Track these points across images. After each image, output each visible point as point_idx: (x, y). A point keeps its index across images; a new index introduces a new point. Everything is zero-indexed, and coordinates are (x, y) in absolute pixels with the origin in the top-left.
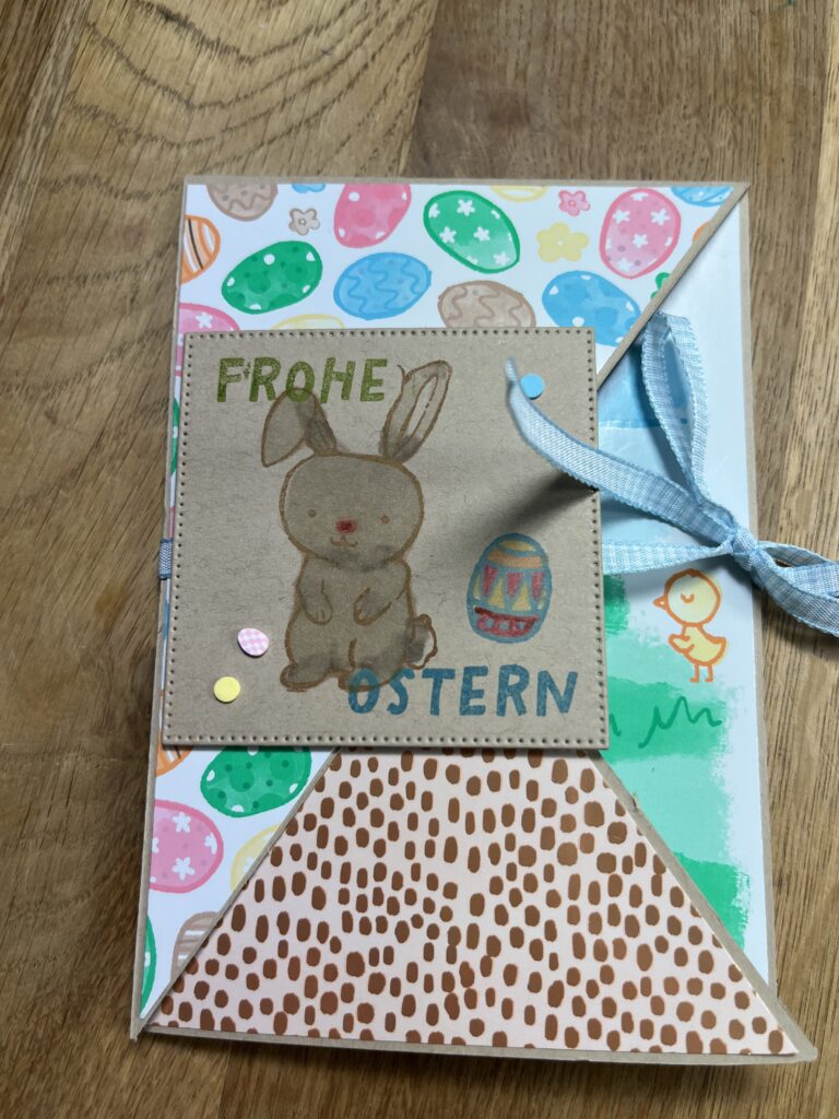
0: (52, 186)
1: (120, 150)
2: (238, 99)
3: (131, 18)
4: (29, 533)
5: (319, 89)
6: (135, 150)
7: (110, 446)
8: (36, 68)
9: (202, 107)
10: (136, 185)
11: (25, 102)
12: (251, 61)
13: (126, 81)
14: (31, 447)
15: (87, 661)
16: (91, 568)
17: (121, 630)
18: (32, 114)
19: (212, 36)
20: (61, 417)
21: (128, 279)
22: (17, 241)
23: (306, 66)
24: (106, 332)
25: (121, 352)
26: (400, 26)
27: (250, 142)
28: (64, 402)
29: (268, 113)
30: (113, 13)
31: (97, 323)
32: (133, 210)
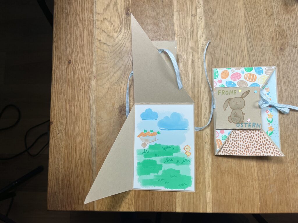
0: (98, 65)
1: (103, 59)
2: (114, 51)
3: (101, 45)
4: (104, 99)
5: (121, 48)
6: (105, 59)
7: (110, 89)
8: (93, 52)
9: (110, 53)
10: (106, 63)
11: (93, 56)
12: (114, 47)
13: (102, 52)
14: (102, 91)
15: (112, 110)
16: (111, 101)
17: (115, 106)
18: (94, 58)
19: (109, 45)
20: (104, 87)
21: (107, 72)
22: (96, 71)
23: (120, 46)
24: (106, 78)
25: (108, 80)
26: (128, 39)
27: (116, 55)
28: (104, 86)
29: (117, 52)
30: (99, 44)
31: (105, 77)
32: (106, 65)
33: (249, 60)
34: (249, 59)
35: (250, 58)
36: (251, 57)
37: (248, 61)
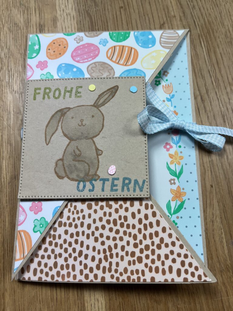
33: (183, 18)
34: (182, 15)
35: (184, 13)
36: (187, 11)
37: (181, 20)
